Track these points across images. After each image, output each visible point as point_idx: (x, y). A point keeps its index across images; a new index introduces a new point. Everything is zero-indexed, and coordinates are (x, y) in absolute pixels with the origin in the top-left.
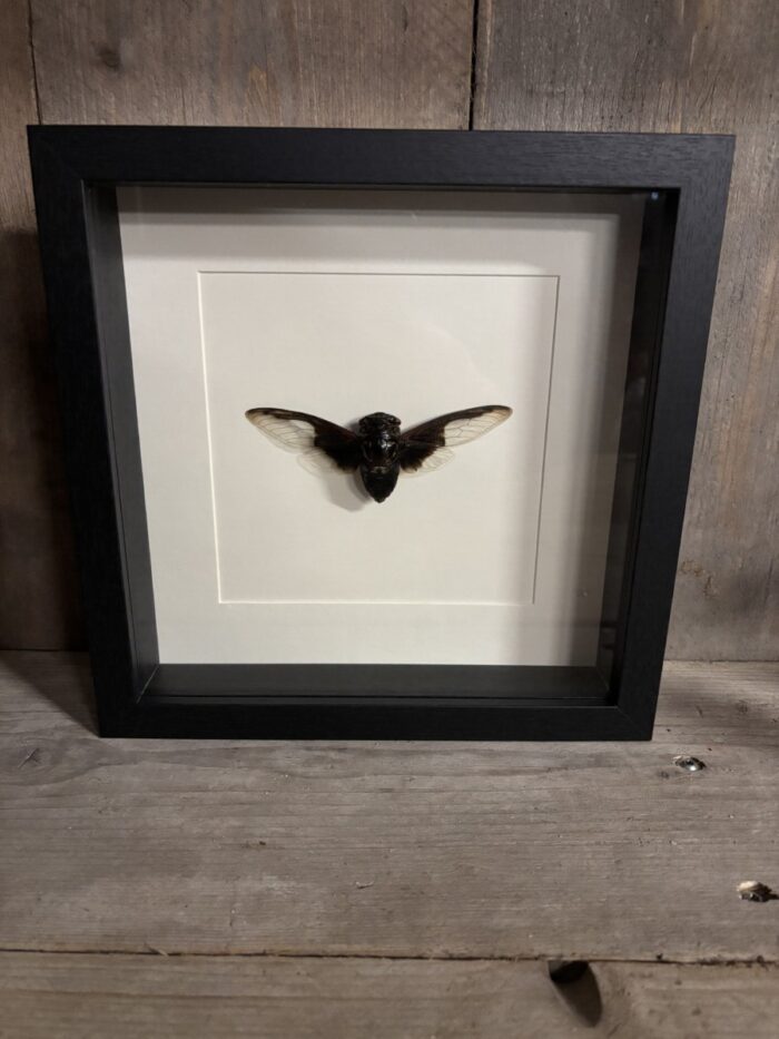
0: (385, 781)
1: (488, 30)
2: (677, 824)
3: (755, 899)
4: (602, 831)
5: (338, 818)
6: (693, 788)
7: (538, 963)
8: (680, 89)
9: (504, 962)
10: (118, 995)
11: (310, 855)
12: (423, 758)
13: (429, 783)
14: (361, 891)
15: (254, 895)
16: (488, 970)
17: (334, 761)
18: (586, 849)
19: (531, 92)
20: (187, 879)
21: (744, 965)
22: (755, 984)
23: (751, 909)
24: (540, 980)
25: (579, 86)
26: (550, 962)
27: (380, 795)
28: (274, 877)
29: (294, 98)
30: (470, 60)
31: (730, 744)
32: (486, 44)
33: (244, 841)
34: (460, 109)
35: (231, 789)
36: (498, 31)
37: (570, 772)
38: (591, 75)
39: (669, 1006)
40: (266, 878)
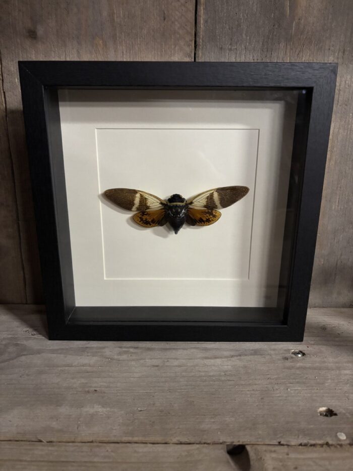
0: (155, 362)
1: (201, 21)
2: (291, 381)
3: (326, 415)
4: (256, 385)
5: (132, 379)
6: (298, 365)
7: (221, 446)
8: (288, 47)
9: (206, 445)
10: (21, 461)
11: (117, 396)
12: (174, 351)
13: (176, 363)
14: (141, 412)
15: (90, 415)
16: (198, 449)
17: (132, 353)
18: (248, 392)
19: (221, 48)
20: (59, 407)
21: (319, 446)
22: (324, 455)
23: (323, 420)
24: (222, 453)
25: (243, 46)
26: (227, 445)
27: (152, 368)
28: (100, 406)
29: (115, 51)
30: (194, 34)
31: (317, 345)
32: (201, 27)
33: (87, 390)
34: (190, 56)
35: (83, 366)
36: (206, 22)
37: (242, 357)
38: (248, 41)
39: (282, 465)
40: (96, 406)
